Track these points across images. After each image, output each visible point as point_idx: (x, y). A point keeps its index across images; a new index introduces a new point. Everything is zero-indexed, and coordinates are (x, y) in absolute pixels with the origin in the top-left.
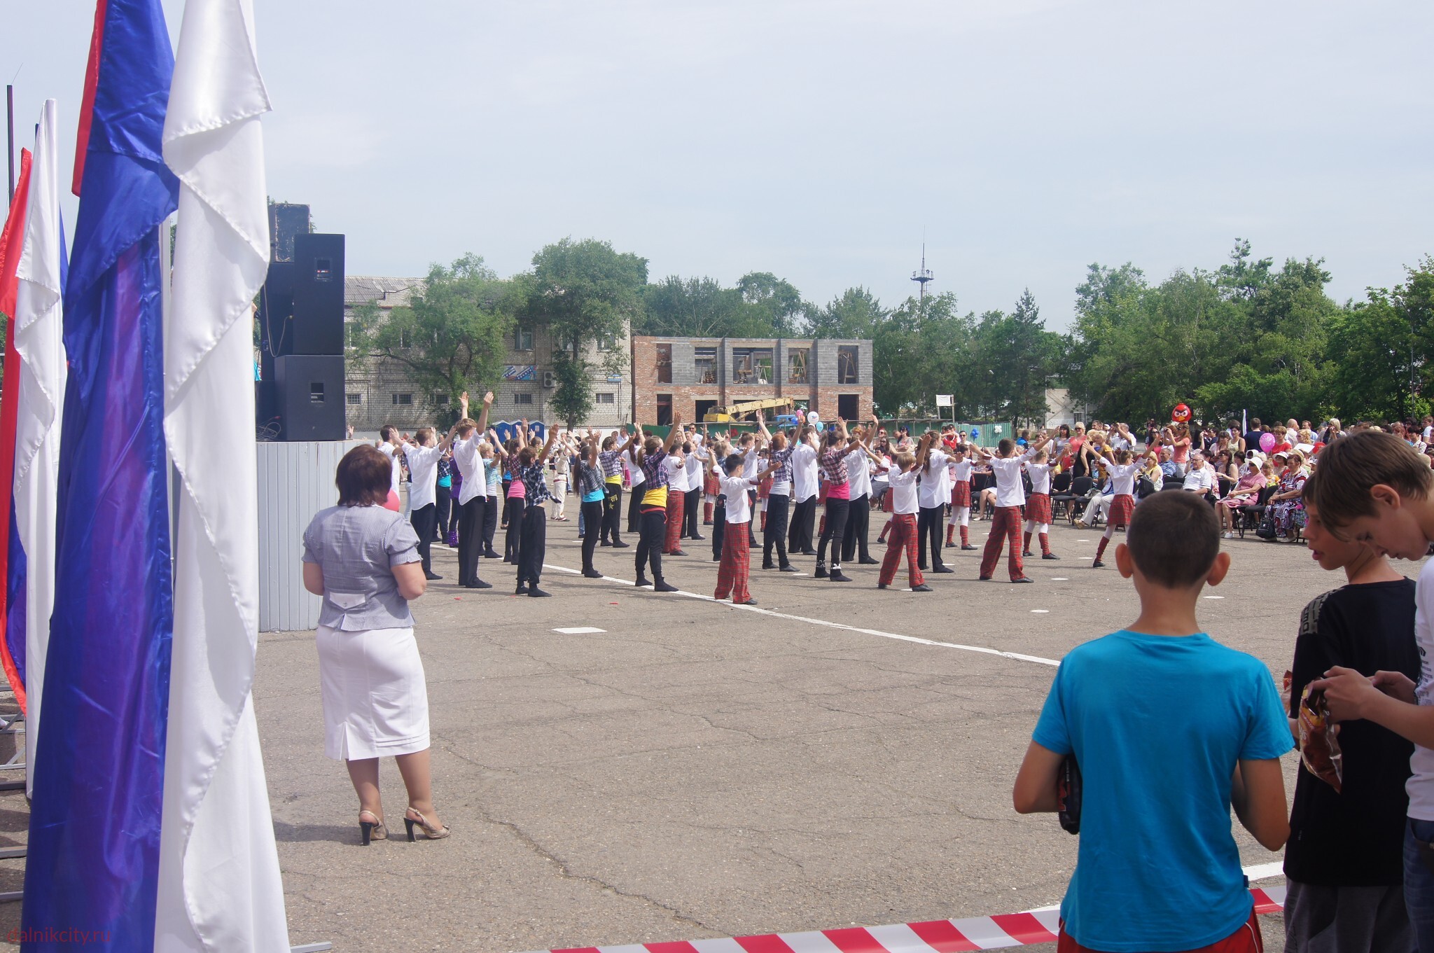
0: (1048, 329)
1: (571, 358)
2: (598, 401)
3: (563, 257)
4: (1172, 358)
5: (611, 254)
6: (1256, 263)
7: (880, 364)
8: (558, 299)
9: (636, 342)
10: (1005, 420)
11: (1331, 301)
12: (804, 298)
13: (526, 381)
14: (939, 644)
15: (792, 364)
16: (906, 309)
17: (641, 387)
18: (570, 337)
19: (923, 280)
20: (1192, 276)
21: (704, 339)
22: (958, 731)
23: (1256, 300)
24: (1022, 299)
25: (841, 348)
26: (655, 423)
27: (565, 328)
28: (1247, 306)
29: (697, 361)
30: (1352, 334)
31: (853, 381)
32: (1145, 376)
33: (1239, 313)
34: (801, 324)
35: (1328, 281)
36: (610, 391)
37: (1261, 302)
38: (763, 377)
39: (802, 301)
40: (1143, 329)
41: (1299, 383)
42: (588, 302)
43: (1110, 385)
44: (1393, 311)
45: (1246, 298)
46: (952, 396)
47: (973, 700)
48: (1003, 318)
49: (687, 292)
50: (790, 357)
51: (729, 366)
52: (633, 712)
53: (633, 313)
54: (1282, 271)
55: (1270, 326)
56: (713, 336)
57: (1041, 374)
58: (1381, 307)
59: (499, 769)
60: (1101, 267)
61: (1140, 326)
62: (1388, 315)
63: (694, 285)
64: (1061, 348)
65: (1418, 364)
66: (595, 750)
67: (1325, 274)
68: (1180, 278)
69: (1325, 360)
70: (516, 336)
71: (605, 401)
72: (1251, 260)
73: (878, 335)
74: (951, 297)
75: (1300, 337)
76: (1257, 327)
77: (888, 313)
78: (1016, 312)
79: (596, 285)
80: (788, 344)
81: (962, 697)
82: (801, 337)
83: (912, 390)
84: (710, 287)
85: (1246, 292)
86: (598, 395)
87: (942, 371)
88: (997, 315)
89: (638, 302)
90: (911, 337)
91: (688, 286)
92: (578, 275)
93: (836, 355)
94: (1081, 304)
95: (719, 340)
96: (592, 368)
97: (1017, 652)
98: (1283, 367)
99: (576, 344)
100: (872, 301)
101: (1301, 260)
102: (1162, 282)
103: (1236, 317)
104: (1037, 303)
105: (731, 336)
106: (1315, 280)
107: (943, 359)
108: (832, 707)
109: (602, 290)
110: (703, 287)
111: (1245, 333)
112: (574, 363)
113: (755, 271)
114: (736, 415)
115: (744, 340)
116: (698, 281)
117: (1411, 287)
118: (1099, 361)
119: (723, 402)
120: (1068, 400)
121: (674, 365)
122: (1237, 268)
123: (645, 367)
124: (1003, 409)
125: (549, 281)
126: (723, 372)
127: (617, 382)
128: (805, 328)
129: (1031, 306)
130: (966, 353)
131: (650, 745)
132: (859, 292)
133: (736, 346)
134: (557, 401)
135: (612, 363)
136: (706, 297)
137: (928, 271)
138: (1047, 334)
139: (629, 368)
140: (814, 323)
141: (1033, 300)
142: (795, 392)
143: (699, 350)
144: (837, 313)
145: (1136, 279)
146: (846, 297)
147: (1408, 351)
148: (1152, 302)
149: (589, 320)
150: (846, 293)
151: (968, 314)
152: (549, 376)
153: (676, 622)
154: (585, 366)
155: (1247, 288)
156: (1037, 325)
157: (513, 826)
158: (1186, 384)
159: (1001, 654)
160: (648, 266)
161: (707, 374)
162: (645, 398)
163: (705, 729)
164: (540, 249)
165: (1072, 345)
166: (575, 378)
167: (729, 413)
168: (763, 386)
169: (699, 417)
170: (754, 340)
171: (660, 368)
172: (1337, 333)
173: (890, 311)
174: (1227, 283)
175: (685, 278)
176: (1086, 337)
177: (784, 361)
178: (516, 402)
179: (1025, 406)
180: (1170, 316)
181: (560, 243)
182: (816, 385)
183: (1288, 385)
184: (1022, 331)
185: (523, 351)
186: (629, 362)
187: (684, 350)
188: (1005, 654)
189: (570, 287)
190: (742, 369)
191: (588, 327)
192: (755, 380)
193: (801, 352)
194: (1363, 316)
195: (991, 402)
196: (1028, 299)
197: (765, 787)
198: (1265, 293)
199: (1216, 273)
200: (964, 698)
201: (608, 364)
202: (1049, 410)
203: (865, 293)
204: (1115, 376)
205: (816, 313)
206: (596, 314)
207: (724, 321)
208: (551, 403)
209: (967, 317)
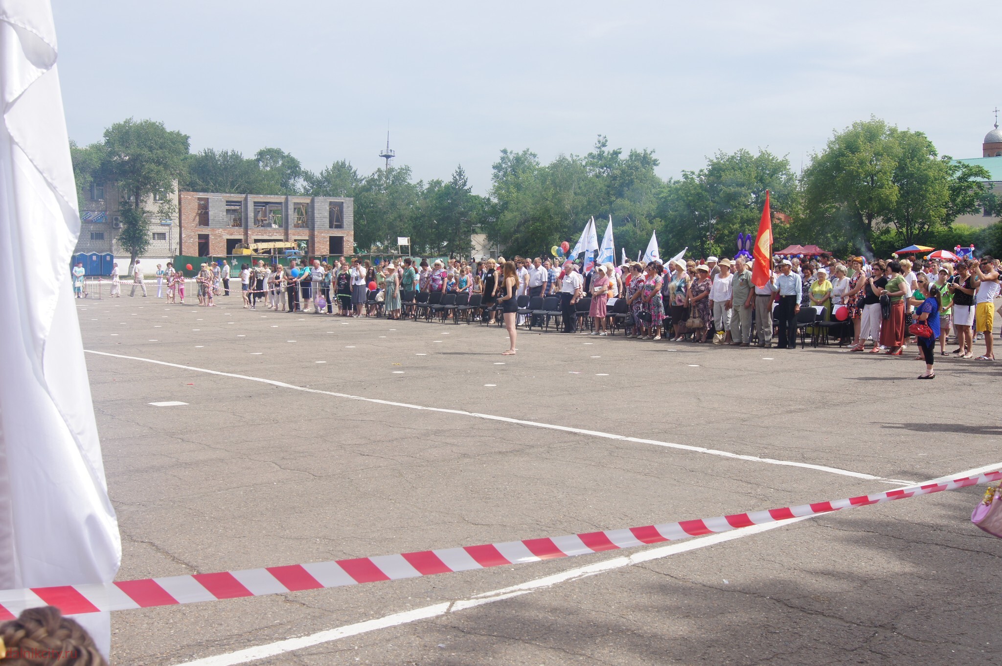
0: (474, 193)
1: (133, 207)
2: (154, 238)
3: (127, 133)
4: (557, 214)
5: (163, 130)
6: (611, 152)
7: (358, 215)
8: (124, 163)
9: (182, 196)
10: (444, 255)
11: (659, 179)
12: (304, 167)
13: (99, 223)
14: (427, 408)
15: (296, 214)
16: (376, 177)
17: (185, 228)
18: (133, 191)
19: (388, 157)
20: (570, 159)
21: (232, 195)
22: (453, 467)
23: (611, 177)
24: (457, 172)
25: (331, 203)
26: (197, 255)
27: (129, 184)
28: (606, 181)
29: (228, 211)
30: (672, 200)
31: (340, 226)
32: (540, 226)
33: (600, 185)
34: (302, 185)
35: (657, 165)
36: (163, 231)
37: (614, 178)
38: (275, 223)
39: (302, 169)
40: (537, 194)
41: (639, 232)
42: (147, 166)
43: (516, 231)
44: (698, 186)
45: (605, 175)
46: (409, 238)
47: (458, 446)
48: (443, 185)
49: (219, 160)
50: (295, 209)
51: (251, 214)
52: (222, 460)
53: (180, 174)
54: (628, 158)
55: (620, 195)
56: (238, 193)
57: (469, 223)
58: (690, 184)
59: (132, 504)
60: (509, 151)
61: (536, 192)
62: (695, 189)
63: (224, 156)
64: (482, 206)
65: (713, 221)
66: (200, 488)
67: (655, 160)
68: (562, 160)
69: (655, 217)
70: (91, 190)
71: (159, 239)
72: (608, 149)
73: (357, 194)
74: (407, 169)
75: (639, 202)
76: (612, 195)
77: (363, 179)
78: (452, 181)
79: (152, 154)
80: (293, 200)
81: (450, 444)
82: (301, 195)
83: (381, 234)
84: (236, 157)
85: (605, 171)
86: (154, 234)
87: (401, 220)
88: (438, 183)
89: (184, 167)
90: (380, 196)
91: (220, 156)
92: (138, 146)
93: (328, 208)
94: (496, 176)
95: (244, 196)
96: (149, 214)
97: (481, 413)
98: (628, 222)
99: (137, 196)
100: (353, 171)
101: (640, 151)
102: (550, 163)
103: (598, 188)
104: (467, 174)
105: (251, 193)
106: (649, 165)
107: (402, 212)
108: (363, 453)
109: (158, 157)
110: (231, 157)
111: (604, 199)
112: (136, 210)
113: (269, 147)
114: (256, 250)
115: (262, 196)
116: (227, 153)
117: (709, 171)
118: (508, 215)
119: (246, 240)
120: (486, 242)
121: (210, 213)
122: (599, 155)
123: (189, 214)
124: (443, 247)
125: (117, 149)
126: (247, 219)
127: (168, 225)
128: (305, 188)
129: (462, 177)
130: (418, 208)
131: (240, 483)
132: (343, 164)
133: (256, 200)
134: (124, 238)
135: (164, 211)
136: (234, 165)
137: (391, 151)
138: (474, 196)
139: (178, 215)
140: (311, 185)
141: (464, 173)
142: (299, 234)
143: (229, 203)
144: (327, 178)
145: (532, 159)
146: (334, 167)
147: (708, 213)
148: (543, 176)
149: (147, 179)
150: (334, 164)
151: (419, 181)
152: (116, 219)
153: (238, 397)
154: (144, 212)
155: (605, 168)
156: (466, 190)
157: (152, 544)
158: (566, 232)
159: (470, 414)
160: (190, 141)
161: (235, 220)
162: (189, 236)
163: (277, 471)
164: (110, 126)
165: (490, 204)
166: (136, 221)
167: (251, 248)
168: (275, 229)
169: (229, 251)
170: (269, 196)
171: (200, 215)
172: (663, 200)
173: (365, 178)
174: (592, 164)
175: (218, 150)
176: (499, 199)
177: (291, 211)
178: (92, 238)
179: (458, 245)
180: (556, 187)
181: (125, 122)
182: (312, 230)
183: (631, 233)
184: (456, 194)
185: (97, 201)
186: (177, 210)
187: (218, 203)
188: (473, 414)
189: (132, 155)
190: (260, 217)
191: (146, 184)
192: (270, 225)
193: (303, 206)
194: (679, 189)
195: (435, 243)
196: (460, 172)
197: (329, 510)
198: (617, 172)
199: (585, 158)
200: (453, 445)
201: (162, 212)
202: (474, 249)
203: (347, 164)
204: (518, 226)
205: (313, 178)
206: (152, 175)
207: (247, 182)
208: (119, 240)
209: (418, 183)
